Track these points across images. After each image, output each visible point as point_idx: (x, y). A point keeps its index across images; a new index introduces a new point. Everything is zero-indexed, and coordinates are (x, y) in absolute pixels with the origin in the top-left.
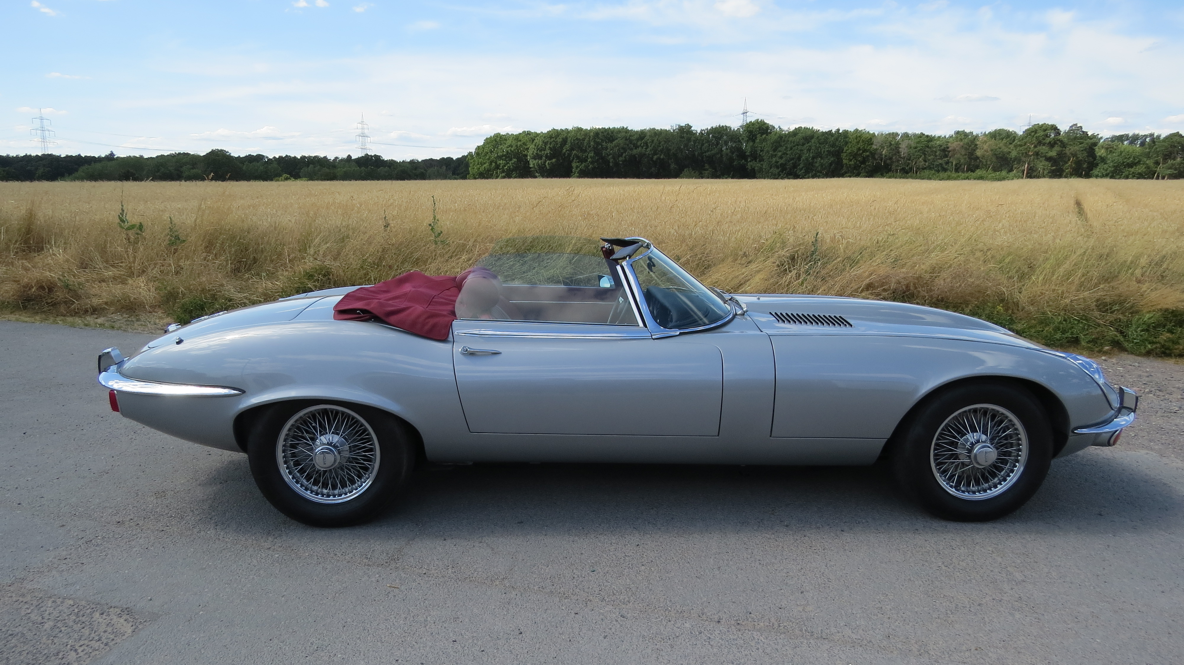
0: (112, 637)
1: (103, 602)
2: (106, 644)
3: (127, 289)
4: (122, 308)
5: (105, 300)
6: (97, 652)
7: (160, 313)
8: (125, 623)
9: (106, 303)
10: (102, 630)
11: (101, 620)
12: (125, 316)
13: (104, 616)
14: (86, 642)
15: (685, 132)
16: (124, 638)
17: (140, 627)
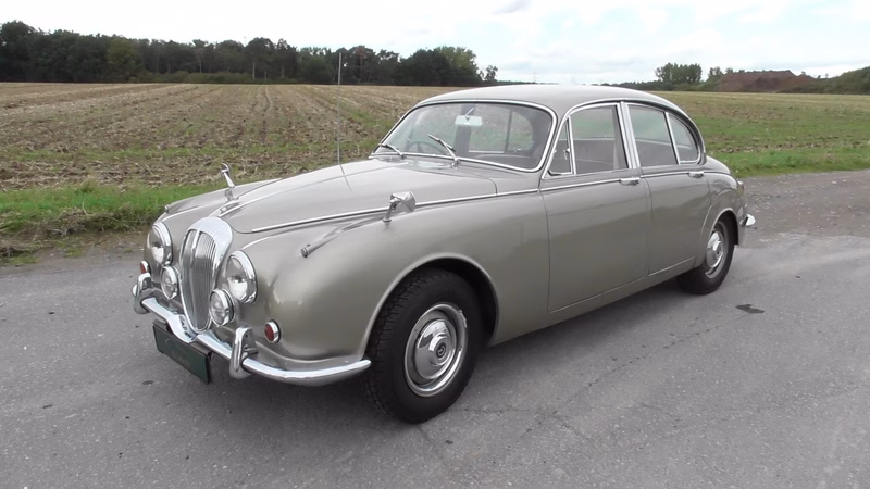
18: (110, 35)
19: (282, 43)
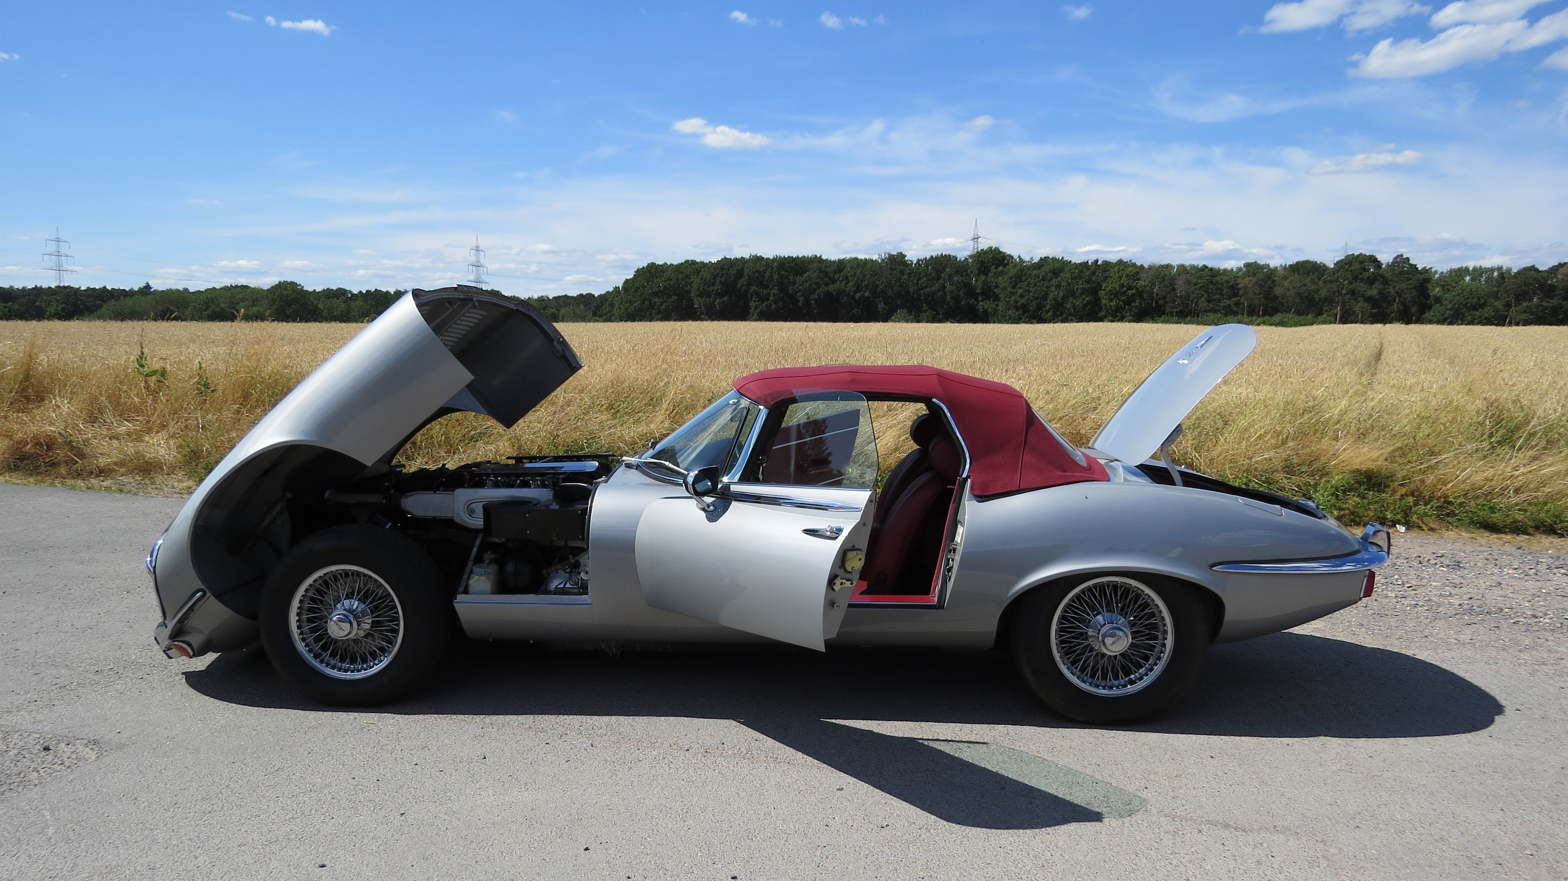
0: (75, 762)
1: (70, 735)
2: (69, 767)
3: (141, 447)
4: (135, 469)
5: (115, 459)
6: (59, 773)
7: (181, 474)
8: (90, 752)
9: (116, 464)
10: (65, 756)
11: (66, 750)
12: (137, 477)
13: (70, 746)
14: (49, 766)
15: (897, 261)
16: (88, 762)
17: (105, 753)
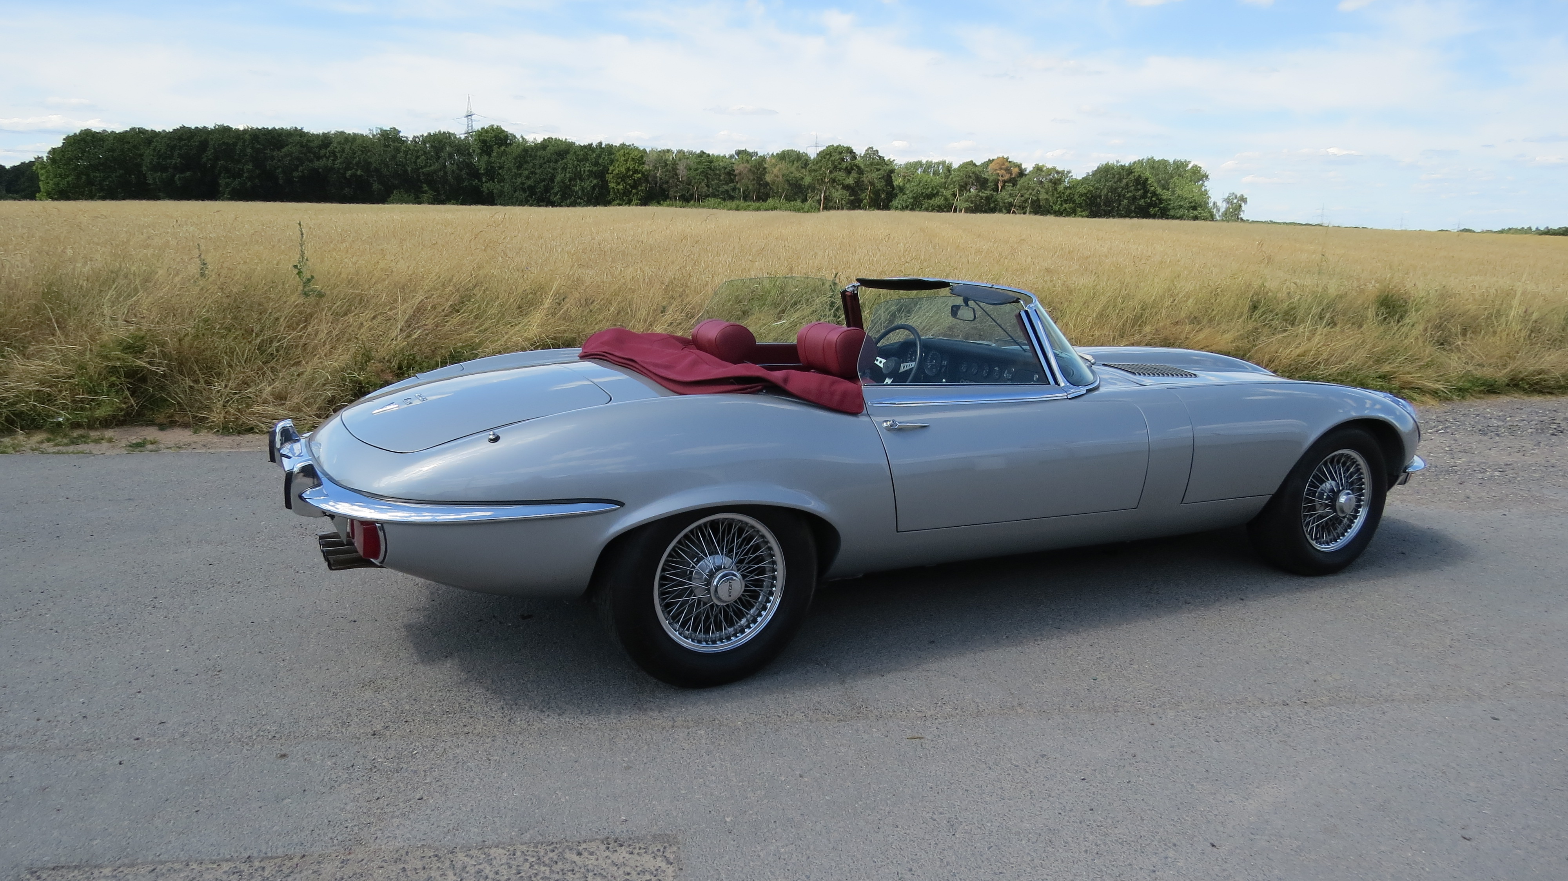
15: (390, 138)
18: (617, 143)
19: (872, 153)
